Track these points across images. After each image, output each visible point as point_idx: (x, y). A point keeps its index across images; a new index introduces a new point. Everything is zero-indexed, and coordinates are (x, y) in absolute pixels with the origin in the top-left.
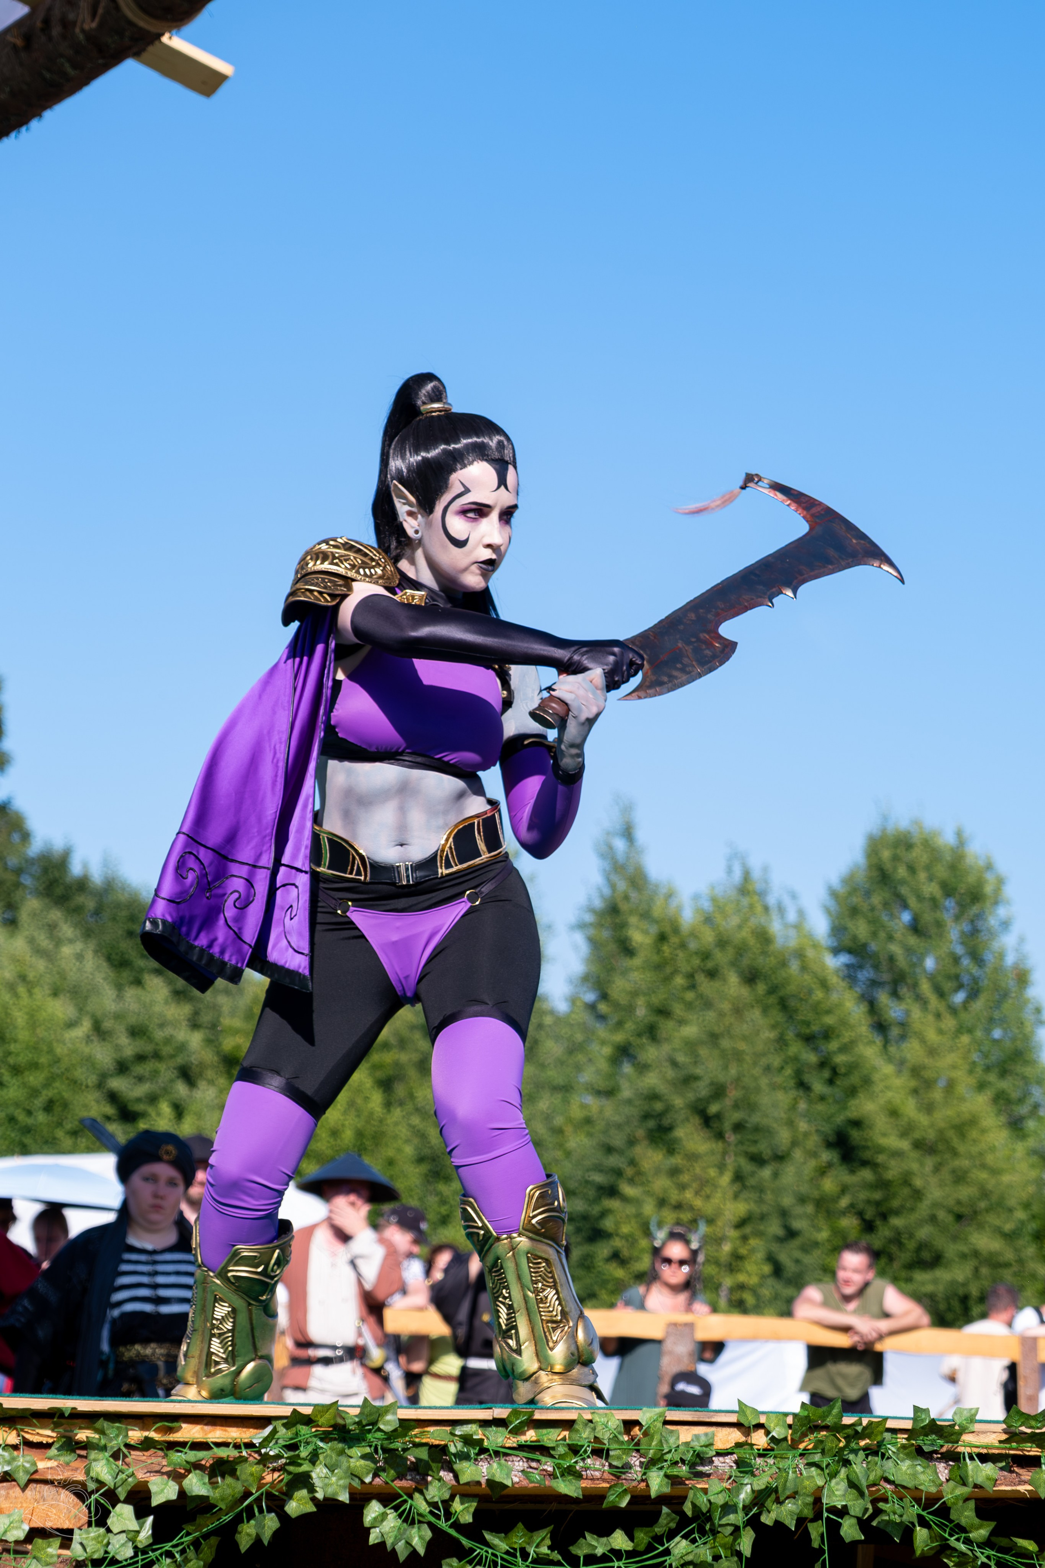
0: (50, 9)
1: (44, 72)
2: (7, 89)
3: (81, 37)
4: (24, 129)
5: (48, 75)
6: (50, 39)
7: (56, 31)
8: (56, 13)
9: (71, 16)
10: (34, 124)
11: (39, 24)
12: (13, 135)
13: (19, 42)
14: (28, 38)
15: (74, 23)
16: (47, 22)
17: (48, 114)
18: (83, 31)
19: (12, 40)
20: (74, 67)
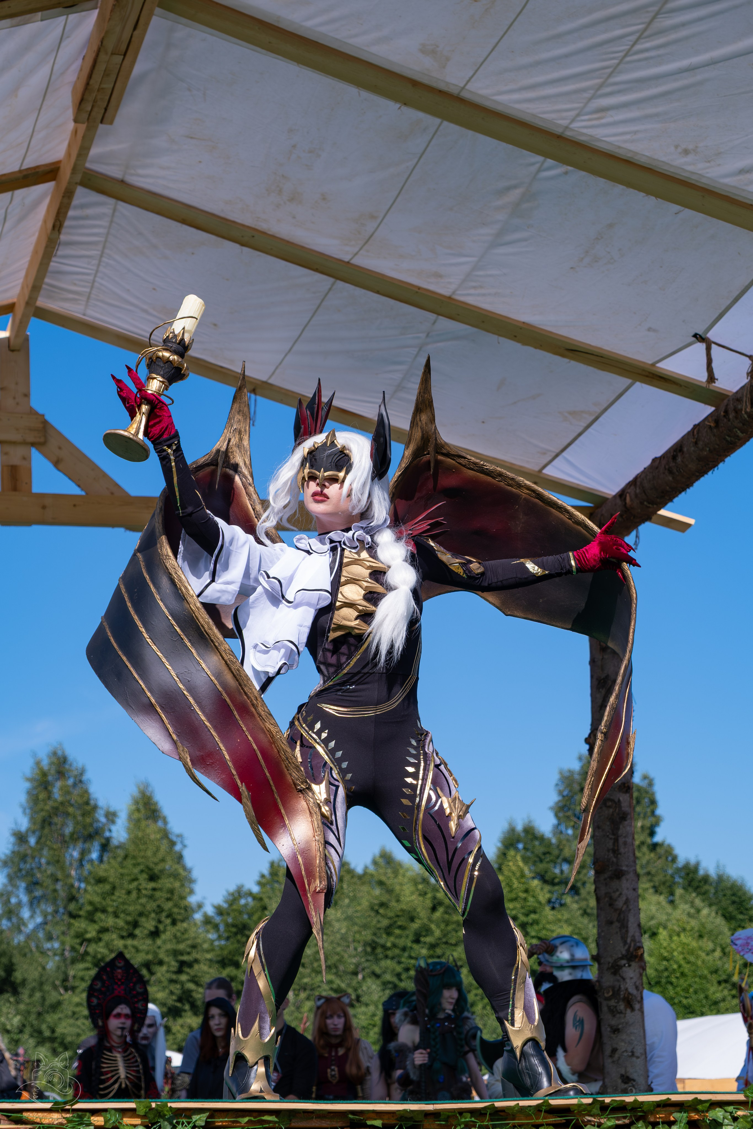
0: (727, 405)
1: (727, 437)
2: (708, 449)
3: (746, 416)
4: (716, 469)
5: (728, 439)
6: (729, 420)
7: (732, 415)
8: (731, 406)
9: (739, 407)
10: (721, 465)
11: (722, 413)
12: (710, 473)
13: (712, 425)
14: (717, 422)
15: (742, 410)
16: (726, 412)
17: (728, 460)
18: (746, 413)
19: (708, 424)
20: (742, 432)
